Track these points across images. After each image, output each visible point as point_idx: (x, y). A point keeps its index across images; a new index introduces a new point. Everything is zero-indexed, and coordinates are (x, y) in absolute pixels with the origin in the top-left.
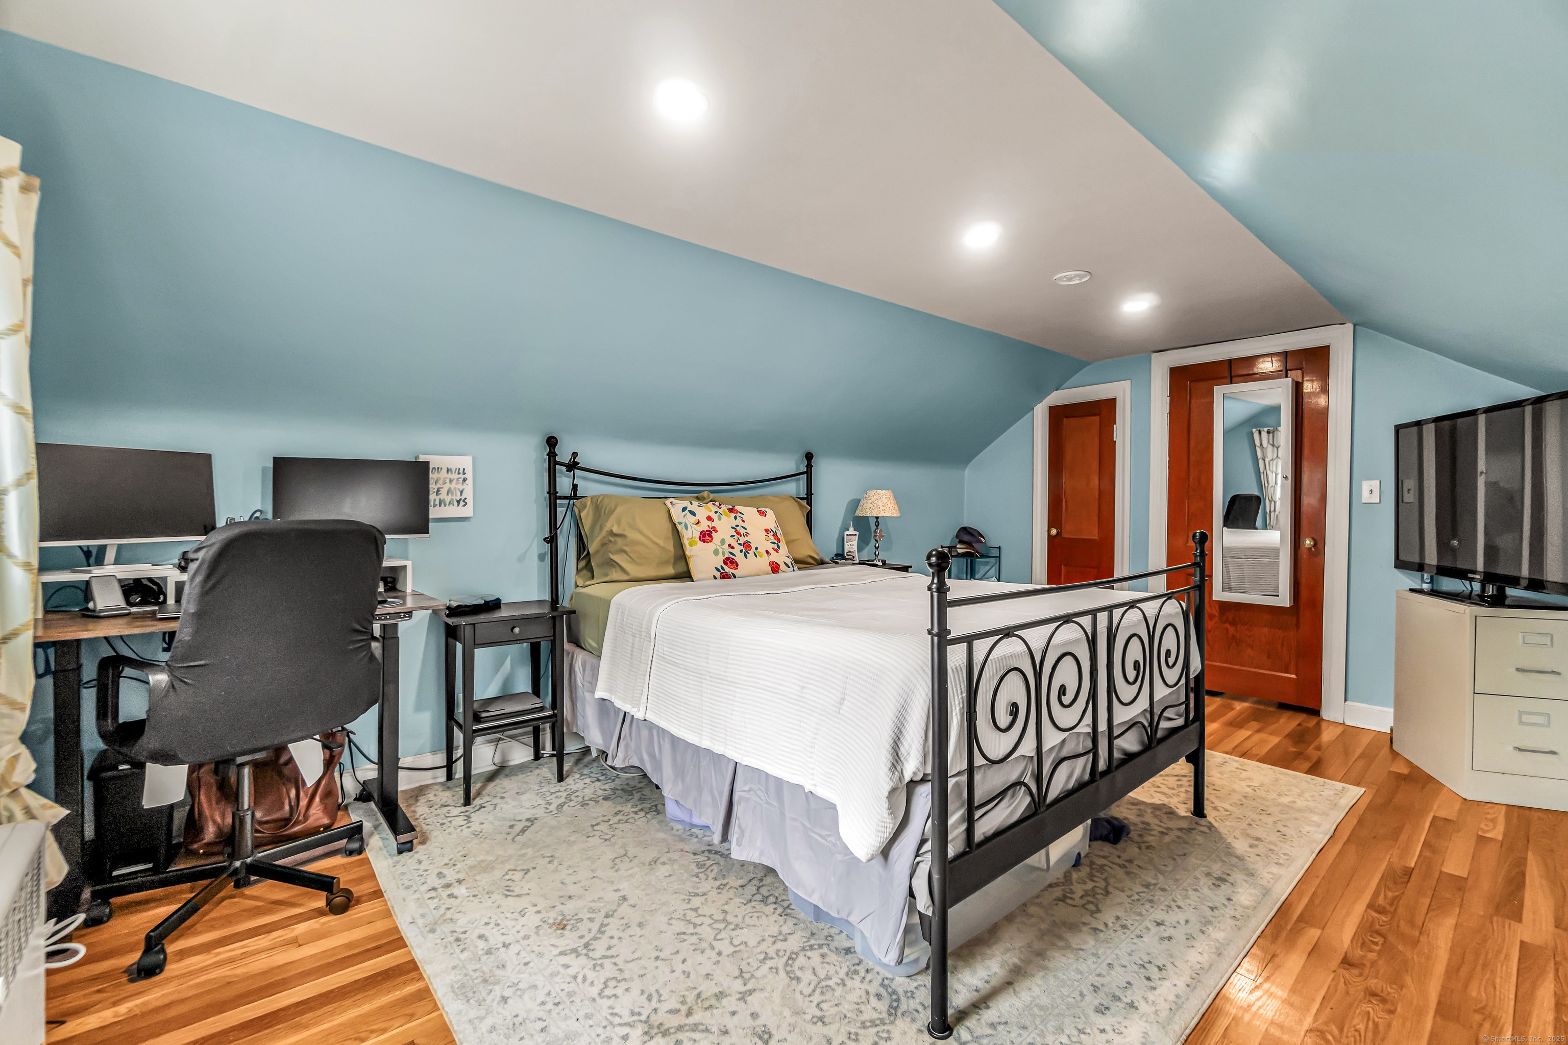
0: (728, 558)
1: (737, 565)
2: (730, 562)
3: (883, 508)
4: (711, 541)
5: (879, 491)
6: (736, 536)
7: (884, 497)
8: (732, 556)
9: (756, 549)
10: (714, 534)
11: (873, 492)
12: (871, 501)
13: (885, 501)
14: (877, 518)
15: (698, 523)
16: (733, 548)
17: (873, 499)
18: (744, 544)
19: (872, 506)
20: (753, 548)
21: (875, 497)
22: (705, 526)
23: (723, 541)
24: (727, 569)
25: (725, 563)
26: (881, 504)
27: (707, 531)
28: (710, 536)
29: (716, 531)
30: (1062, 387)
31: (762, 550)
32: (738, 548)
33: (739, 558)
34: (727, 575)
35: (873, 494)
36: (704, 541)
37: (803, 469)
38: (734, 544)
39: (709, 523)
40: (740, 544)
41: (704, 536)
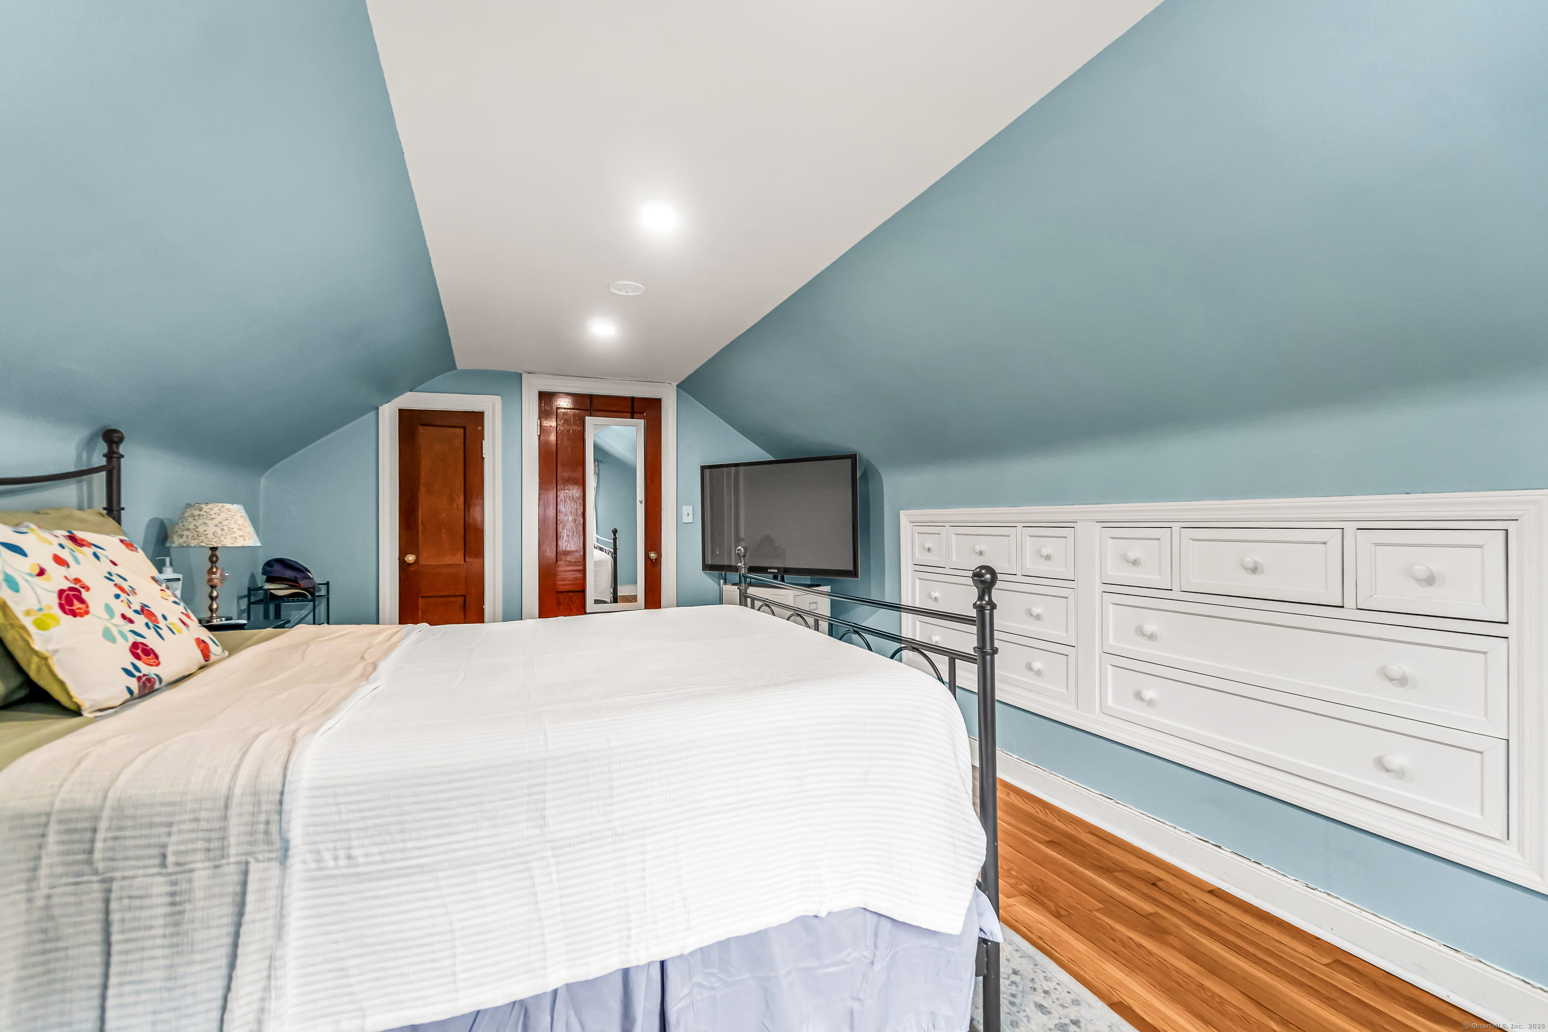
0: (135, 645)
1: (157, 657)
2: (140, 650)
3: (241, 533)
4: (87, 613)
5: (228, 506)
6: (123, 596)
7: (238, 515)
8: (140, 640)
9: (165, 618)
10: (85, 595)
11: (215, 508)
12: (216, 522)
13: (241, 521)
14: (214, 549)
15: (42, 572)
16: (131, 621)
17: (219, 519)
18: (142, 610)
19: (218, 530)
20: (160, 618)
21: (223, 515)
22: (58, 579)
23: (109, 610)
24: (145, 669)
25: (138, 657)
26: (235, 527)
27: (71, 589)
28: (82, 601)
29: (87, 589)
30: (416, 389)
31: (173, 620)
32: (140, 621)
33: (151, 640)
34: (149, 680)
35: (216, 510)
36: (74, 614)
37: (99, 460)
38: (130, 614)
39: (62, 570)
40: (136, 611)
41: (71, 604)
